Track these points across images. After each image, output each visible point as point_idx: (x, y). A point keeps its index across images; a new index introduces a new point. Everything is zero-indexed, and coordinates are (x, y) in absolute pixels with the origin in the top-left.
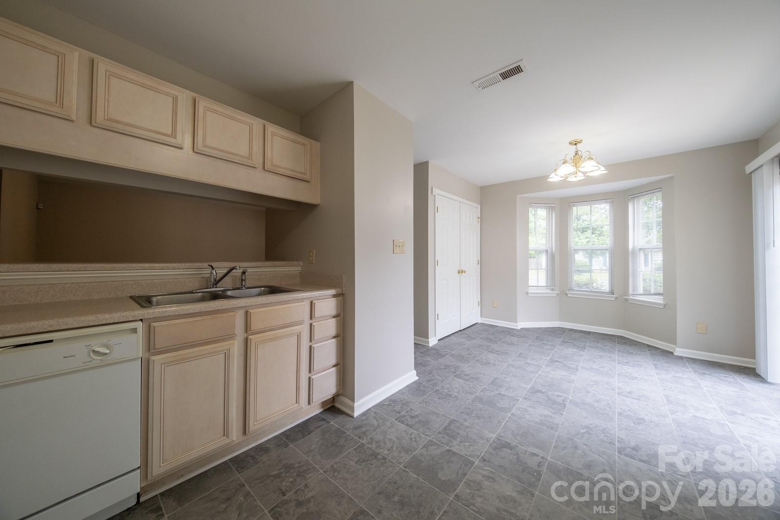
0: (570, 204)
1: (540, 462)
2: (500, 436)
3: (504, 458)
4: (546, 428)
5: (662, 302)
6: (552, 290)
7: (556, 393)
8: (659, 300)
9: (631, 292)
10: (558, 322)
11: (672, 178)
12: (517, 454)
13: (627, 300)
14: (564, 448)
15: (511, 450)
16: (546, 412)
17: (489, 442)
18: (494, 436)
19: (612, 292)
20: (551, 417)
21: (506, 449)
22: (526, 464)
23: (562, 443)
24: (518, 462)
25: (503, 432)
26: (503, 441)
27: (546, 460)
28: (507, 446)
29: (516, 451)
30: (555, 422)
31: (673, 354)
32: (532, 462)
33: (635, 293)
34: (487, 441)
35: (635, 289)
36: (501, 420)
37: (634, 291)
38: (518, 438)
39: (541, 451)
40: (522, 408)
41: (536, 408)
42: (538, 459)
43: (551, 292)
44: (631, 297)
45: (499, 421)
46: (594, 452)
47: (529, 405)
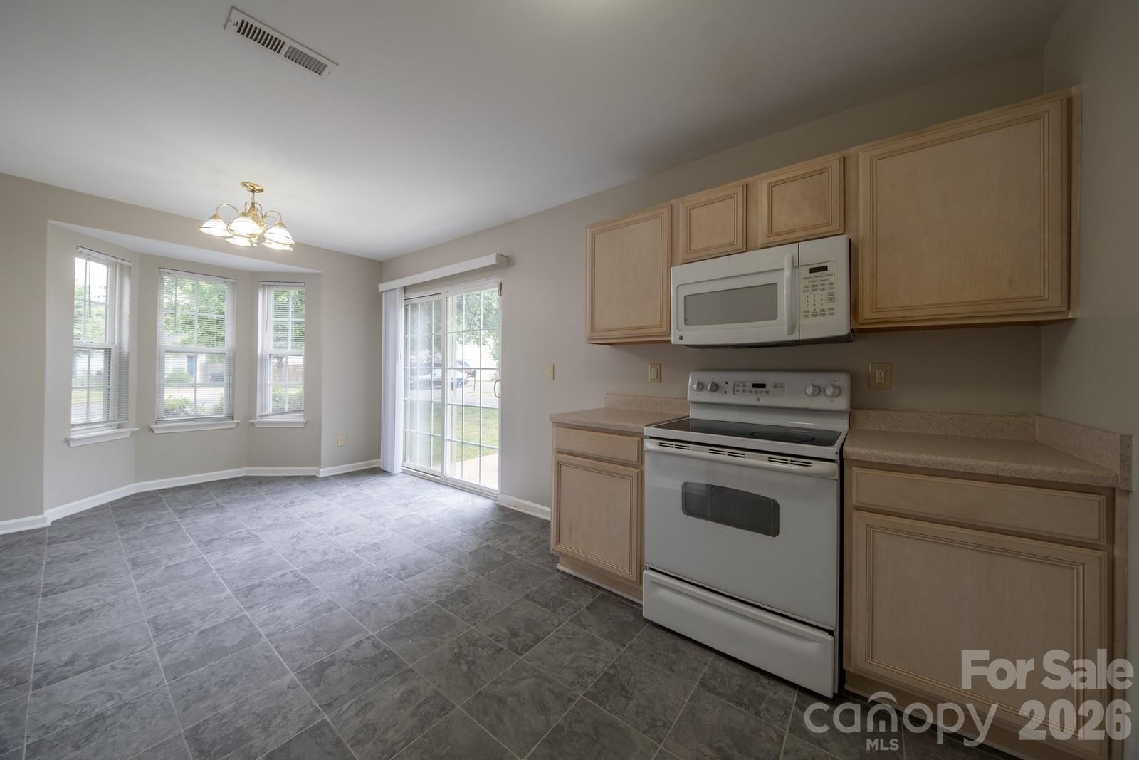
0: (161, 270)
1: (373, 644)
2: (297, 669)
3: (342, 679)
4: (326, 614)
5: (302, 420)
6: (118, 428)
7: (274, 575)
8: (297, 418)
9: (258, 413)
10: (133, 485)
11: (318, 275)
12: (346, 661)
13: (252, 424)
14: (368, 613)
15: (334, 665)
16: (301, 600)
17: (299, 686)
18: (291, 676)
19: (231, 417)
20: (312, 600)
21: (328, 671)
22: (367, 658)
23: (359, 611)
24: (358, 666)
25: (293, 661)
26: (311, 667)
27: (373, 636)
28: (322, 668)
29: (339, 660)
30: (324, 601)
31: (317, 477)
32: (367, 650)
33: (263, 414)
34: (294, 688)
35: (263, 408)
36: (267, 654)
37: (261, 410)
38: (318, 649)
39: (358, 635)
40: (267, 620)
41: (281, 607)
42: (367, 645)
43: (116, 430)
44: (258, 420)
45: (267, 657)
46: (389, 595)
47: (267, 610)
